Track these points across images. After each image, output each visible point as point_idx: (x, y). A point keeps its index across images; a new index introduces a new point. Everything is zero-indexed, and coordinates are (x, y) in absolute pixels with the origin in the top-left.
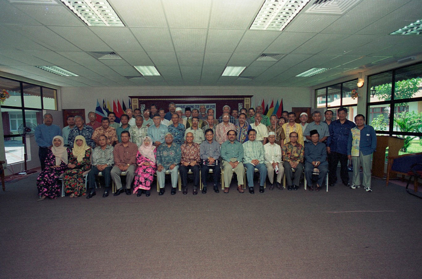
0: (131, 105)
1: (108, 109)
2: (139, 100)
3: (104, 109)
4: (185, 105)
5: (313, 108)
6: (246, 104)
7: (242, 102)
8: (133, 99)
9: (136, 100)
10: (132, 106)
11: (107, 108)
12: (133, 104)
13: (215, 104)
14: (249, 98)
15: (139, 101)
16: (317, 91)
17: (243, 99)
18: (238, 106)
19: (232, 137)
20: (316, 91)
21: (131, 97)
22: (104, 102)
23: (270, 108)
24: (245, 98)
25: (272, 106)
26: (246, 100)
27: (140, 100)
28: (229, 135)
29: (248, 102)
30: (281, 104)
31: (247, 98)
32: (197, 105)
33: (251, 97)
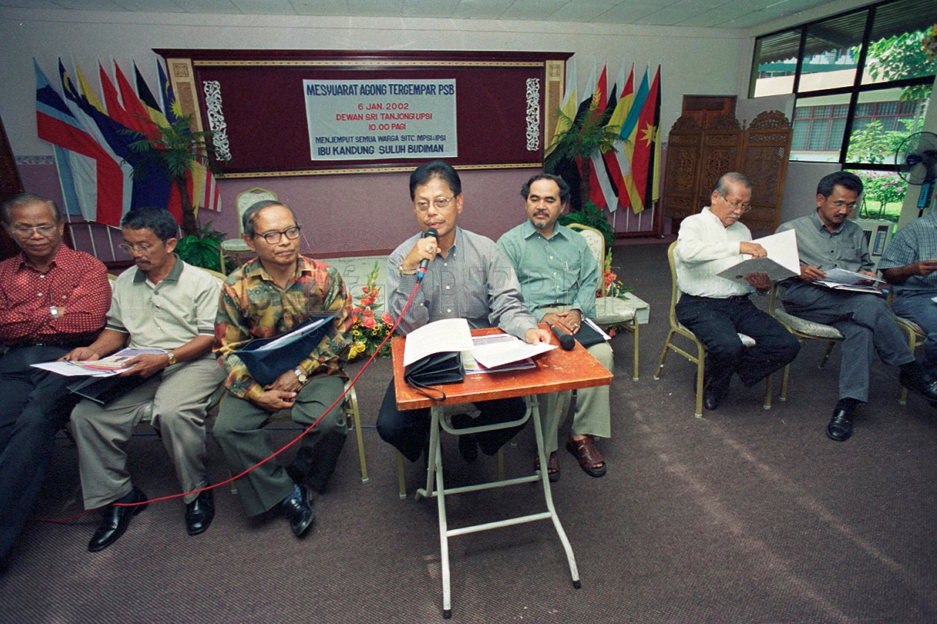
0: (167, 84)
1: (84, 97)
2: (192, 63)
3: (68, 96)
4: (356, 86)
5: (743, 96)
6: (551, 83)
7: (539, 73)
8: (171, 61)
9: (185, 66)
10: (171, 86)
11: (80, 93)
12: (174, 80)
13: (453, 82)
14: (561, 63)
15: (196, 69)
16: (761, 43)
17: (541, 64)
18: (526, 87)
19: (541, 211)
20: (759, 41)
21: (166, 53)
22: (62, 70)
23: (623, 96)
24: (548, 63)
25: (628, 89)
26: (551, 67)
27: (197, 63)
28: (529, 201)
29: (558, 75)
30: (655, 82)
31: (555, 63)
32: (395, 85)
33: (565, 56)
